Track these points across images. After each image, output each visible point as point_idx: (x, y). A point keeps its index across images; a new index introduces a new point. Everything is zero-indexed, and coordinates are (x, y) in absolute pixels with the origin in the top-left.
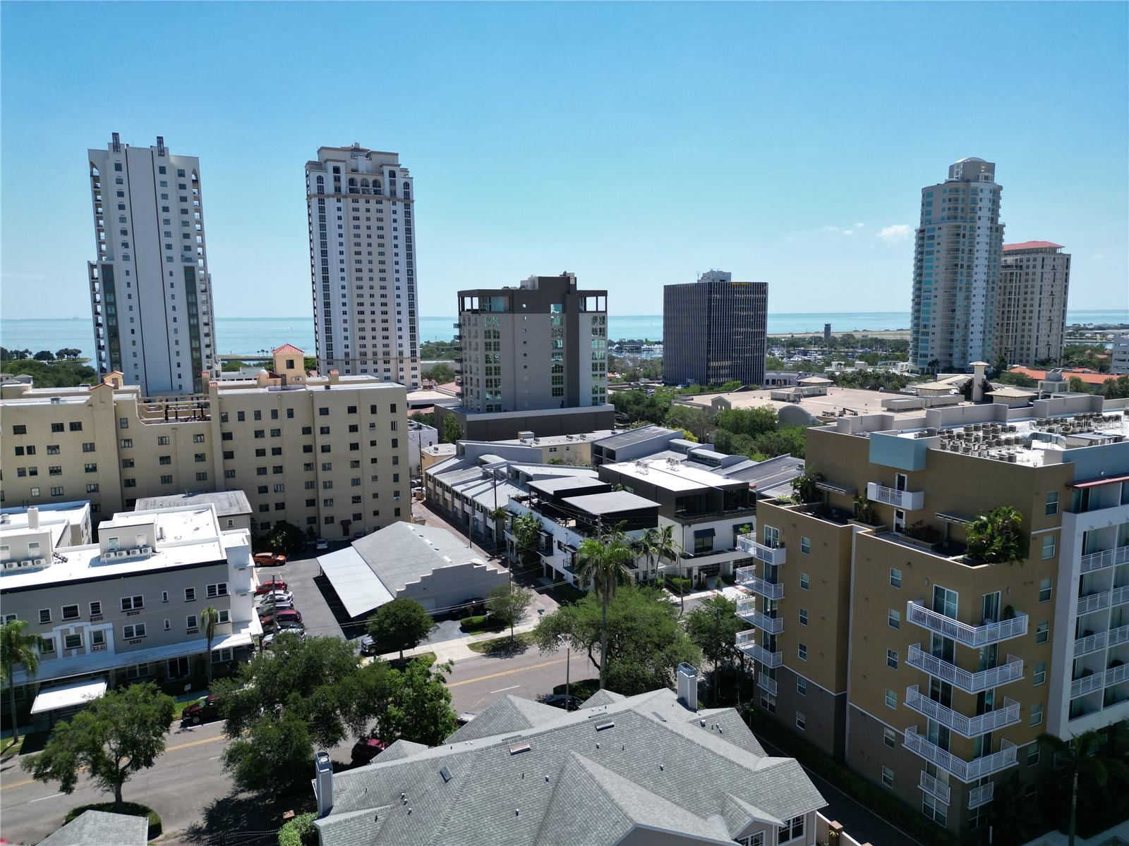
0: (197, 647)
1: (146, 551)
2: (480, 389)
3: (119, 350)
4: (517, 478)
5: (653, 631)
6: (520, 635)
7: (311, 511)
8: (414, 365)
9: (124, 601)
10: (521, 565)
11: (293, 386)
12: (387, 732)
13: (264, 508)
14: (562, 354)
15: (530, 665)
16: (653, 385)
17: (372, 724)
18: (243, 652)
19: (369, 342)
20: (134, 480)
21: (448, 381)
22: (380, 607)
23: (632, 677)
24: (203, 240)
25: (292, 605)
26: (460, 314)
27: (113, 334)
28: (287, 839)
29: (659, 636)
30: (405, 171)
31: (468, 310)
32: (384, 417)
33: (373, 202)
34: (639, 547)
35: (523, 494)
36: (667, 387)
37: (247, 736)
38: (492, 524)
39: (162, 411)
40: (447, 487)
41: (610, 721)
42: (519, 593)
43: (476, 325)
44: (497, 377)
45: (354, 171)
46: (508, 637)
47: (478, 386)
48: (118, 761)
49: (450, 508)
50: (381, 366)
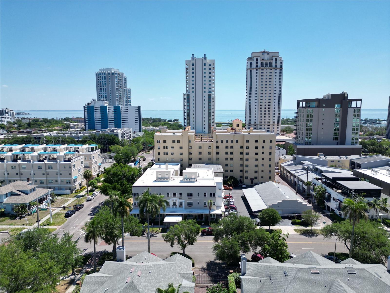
0: (206, 212)
1: (194, 180)
2: (303, 136)
3: (189, 120)
4: (316, 171)
5: (376, 239)
6: (315, 230)
7: (241, 174)
8: (278, 126)
9: (188, 194)
10: (316, 204)
11: (238, 133)
12: (264, 253)
13: (227, 171)
14: (339, 124)
15: (318, 242)
16: (381, 138)
17: (259, 249)
18: (219, 216)
19: (263, 118)
20: (191, 159)
21: (290, 133)
22: (263, 210)
23: (364, 256)
24: (214, 86)
25: (234, 204)
26: (297, 108)
27: (188, 115)
28: (230, 279)
29: (378, 242)
30: (281, 58)
31: (301, 107)
32: (267, 144)
33: (268, 70)
34: (370, 205)
35: (319, 177)
36: (388, 139)
37: (220, 243)
38: (305, 187)
39: (200, 138)
40: (288, 171)
41: (355, 271)
42: (315, 214)
43: (303, 112)
44: (310, 132)
45: (263, 59)
46: (310, 230)
47: (302, 135)
48: (184, 241)
49: (289, 179)
50: (266, 127)
